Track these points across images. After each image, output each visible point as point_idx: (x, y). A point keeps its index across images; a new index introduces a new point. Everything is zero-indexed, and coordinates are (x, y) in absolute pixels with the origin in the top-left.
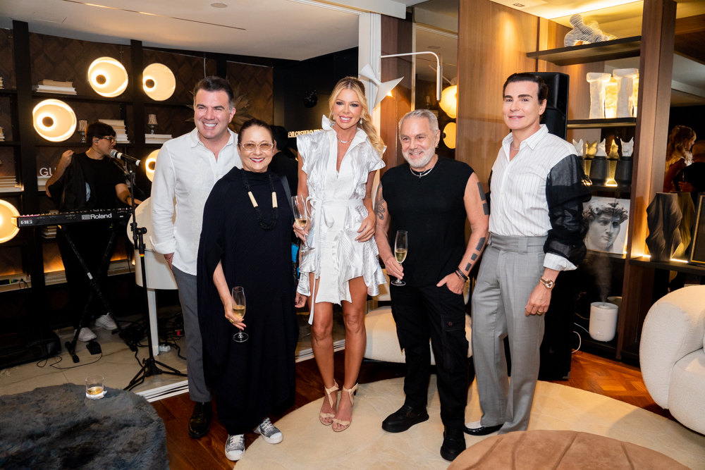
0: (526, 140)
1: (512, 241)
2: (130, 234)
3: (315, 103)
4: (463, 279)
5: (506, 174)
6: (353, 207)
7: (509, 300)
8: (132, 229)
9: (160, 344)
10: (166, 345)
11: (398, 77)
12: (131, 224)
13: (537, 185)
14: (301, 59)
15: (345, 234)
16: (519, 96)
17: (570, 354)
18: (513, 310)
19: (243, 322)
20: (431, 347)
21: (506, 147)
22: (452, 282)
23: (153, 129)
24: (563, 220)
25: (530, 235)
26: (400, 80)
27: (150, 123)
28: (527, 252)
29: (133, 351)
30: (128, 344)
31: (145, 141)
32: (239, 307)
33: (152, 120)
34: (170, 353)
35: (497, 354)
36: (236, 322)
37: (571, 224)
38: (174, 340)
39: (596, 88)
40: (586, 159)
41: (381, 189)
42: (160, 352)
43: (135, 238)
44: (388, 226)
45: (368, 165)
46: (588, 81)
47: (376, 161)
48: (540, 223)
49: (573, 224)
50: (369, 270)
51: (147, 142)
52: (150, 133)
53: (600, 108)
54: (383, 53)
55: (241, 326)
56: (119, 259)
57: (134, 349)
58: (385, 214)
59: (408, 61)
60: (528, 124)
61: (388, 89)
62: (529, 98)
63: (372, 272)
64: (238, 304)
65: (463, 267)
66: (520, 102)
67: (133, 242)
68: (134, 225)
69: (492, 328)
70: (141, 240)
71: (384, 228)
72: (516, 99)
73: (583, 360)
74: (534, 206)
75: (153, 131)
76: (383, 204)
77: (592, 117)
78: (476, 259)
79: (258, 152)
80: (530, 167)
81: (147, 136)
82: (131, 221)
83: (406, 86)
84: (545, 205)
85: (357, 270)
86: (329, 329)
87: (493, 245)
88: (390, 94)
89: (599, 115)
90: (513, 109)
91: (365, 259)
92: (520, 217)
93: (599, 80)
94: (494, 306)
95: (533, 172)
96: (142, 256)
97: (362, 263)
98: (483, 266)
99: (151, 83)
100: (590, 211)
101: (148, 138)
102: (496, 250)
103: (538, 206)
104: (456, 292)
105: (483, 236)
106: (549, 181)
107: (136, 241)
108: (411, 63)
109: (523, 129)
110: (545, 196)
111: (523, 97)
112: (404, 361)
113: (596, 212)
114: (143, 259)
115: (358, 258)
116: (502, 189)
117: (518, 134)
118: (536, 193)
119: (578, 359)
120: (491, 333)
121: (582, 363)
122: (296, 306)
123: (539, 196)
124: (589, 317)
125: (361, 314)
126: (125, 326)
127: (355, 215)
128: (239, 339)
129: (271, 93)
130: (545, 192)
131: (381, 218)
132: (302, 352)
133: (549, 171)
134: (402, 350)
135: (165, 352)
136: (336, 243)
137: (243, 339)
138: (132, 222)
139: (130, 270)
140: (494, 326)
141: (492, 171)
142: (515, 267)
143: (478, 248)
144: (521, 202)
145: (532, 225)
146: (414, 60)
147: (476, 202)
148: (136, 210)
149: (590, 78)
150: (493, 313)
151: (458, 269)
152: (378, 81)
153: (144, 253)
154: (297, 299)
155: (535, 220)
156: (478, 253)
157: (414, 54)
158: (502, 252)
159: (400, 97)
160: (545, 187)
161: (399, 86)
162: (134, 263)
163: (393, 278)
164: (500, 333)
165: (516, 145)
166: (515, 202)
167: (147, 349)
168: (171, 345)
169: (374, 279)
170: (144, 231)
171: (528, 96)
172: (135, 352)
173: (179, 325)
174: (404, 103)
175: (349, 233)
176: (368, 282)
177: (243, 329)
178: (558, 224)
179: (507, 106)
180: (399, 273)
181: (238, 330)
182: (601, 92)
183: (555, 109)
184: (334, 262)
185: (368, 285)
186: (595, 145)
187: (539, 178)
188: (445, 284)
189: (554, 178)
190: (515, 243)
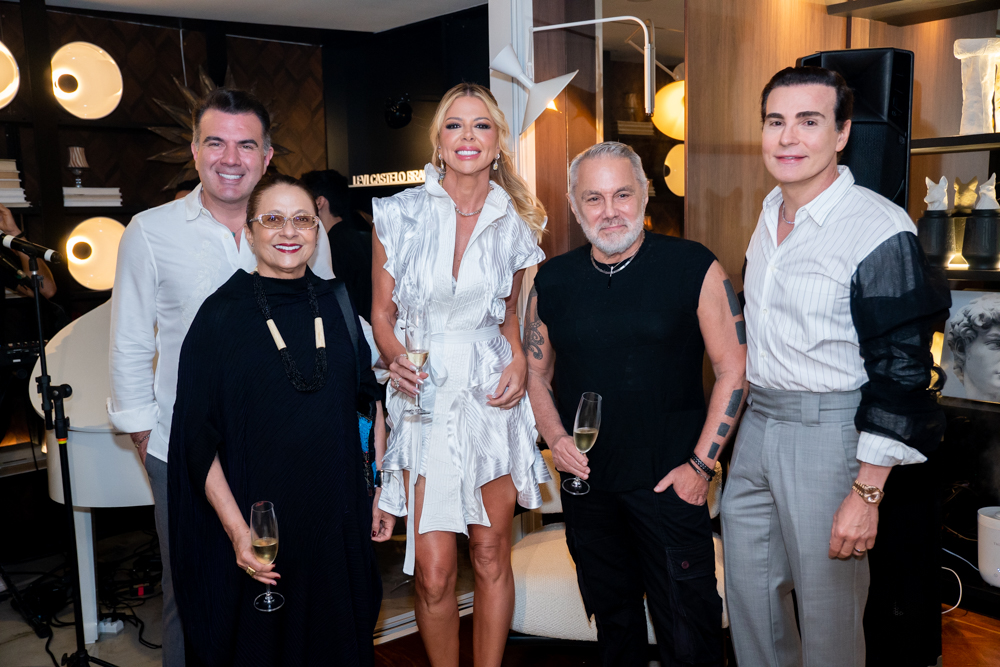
0: (807, 206)
1: (790, 400)
2: (36, 400)
3: (408, 120)
4: (704, 474)
5: (770, 272)
6: (485, 343)
7: (789, 517)
8: (40, 389)
9: (101, 617)
10: (113, 621)
11: (569, 71)
12: (38, 379)
13: (832, 298)
14: (377, 29)
15: (471, 396)
16: (799, 115)
17: (940, 617)
18: (798, 536)
19: (273, 570)
20: (646, 610)
21: (770, 216)
22: (683, 482)
23: (80, 176)
24: (889, 365)
25: (824, 390)
26: (572, 76)
27: (71, 165)
28: (818, 423)
29: (41, 636)
30: (30, 622)
31: (62, 202)
32: (263, 543)
33: (77, 158)
34: (122, 636)
35: (775, 624)
36: (261, 572)
37: (907, 373)
38: (130, 607)
39: (974, 69)
40: (954, 215)
41: (535, 299)
42: (100, 634)
43: (47, 408)
44: (552, 371)
45: (513, 260)
46: (957, 56)
47: (527, 252)
48: (843, 366)
49: (912, 373)
50: (522, 461)
51: (68, 203)
52: (73, 185)
53: (982, 111)
54: (537, 22)
55: (268, 578)
56: (13, 442)
57: (44, 632)
58: (545, 348)
59: (588, 34)
60: (814, 170)
61: (549, 96)
62: (818, 118)
63: (527, 463)
64: (260, 535)
65: (703, 451)
66: (800, 127)
67: (42, 413)
68: (44, 381)
69: (763, 569)
70: (60, 410)
71: (545, 374)
72: (791, 120)
73: (969, 629)
74: (827, 337)
75: (79, 181)
76: (539, 329)
77: (966, 130)
78: (728, 435)
79: (289, 232)
80: (815, 262)
81: (67, 191)
82: (37, 372)
83: (585, 87)
84: (852, 334)
85: (498, 464)
86: (453, 578)
87: (756, 407)
88: (552, 105)
89: (981, 126)
90: (785, 141)
91: (512, 440)
92: (801, 358)
93: (981, 54)
94: (764, 526)
95: (822, 271)
96: (62, 442)
97: (507, 449)
98: (740, 447)
99: (69, 83)
100: (966, 321)
101: (70, 196)
102: (761, 416)
103: (836, 337)
104: (693, 503)
105: (738, 388)
106: (856, 288)
107: (48, 414)
108: (593, 38)
109: (805, 181)
110: (849, 318)
111: (807, 118)
112: (595, 639)
113: (980, 324)
114: (63, 449)
115: (499, 441)
116: (763, 303)
117: (791, 192)
118: (829, 313)
119: (959, 625)
120: (762, 582)
121: (968, 635)
122: (374, 539)
123: (836, 317)
124: (976, 538)
125: (504, 542)
126: (22, 584)
127: (490, 358)
128: (266, 606)
129: (320, 98)
130: (848, 308)
131: (538, 355)
132: (390, 621)
133: (855, 269)
134: (589, 617)
135: (112, 635)
136: (454, 415)
137: (273, 605)
138: (40, 374)
139: (36, 464)
140: (767, 566)
141: (746, 260)
142: (797, 452)
143: (731, 412)
144: (800, 330)
145: (827, 371)
146: (599, 34)
147: (723, 320)
148: (46, 348)
149: (961, 51)
150: (762, 540)
151: (694, 457)
152: (529, 83)
153: (65, 436)
154: (376, 525)
155: (833, 361)
156: (730, 421)
157: (599, 21)
158: (771, 421)
159: (575, 110)
160: (848, 300)
161: (570, 89)
162: (44, 449)
163: (566, 477)
164: (779, 580)
165: (789, 212)
166: (787, 329)
167: (72, 631)
168: (124, 618)
169: (531, 479)
170: (66, 391)
171: (817, 114)
172: (46, 640)
173: (141, 574)
174: (582, 121)
175: (477, 393)
176: (520, 483)
177: (274, 583)
178: (881, 372)
179: (771, 136)
180: (580, 468)
181: (263, 587)
182: (986, 78)
183: (883, 123)
184: (453, 451)
185: (520, 489)
186: (973, 187)
187: (834, 284)
188: (671, 488)
189: (866, 283)
190: (794, 403)
